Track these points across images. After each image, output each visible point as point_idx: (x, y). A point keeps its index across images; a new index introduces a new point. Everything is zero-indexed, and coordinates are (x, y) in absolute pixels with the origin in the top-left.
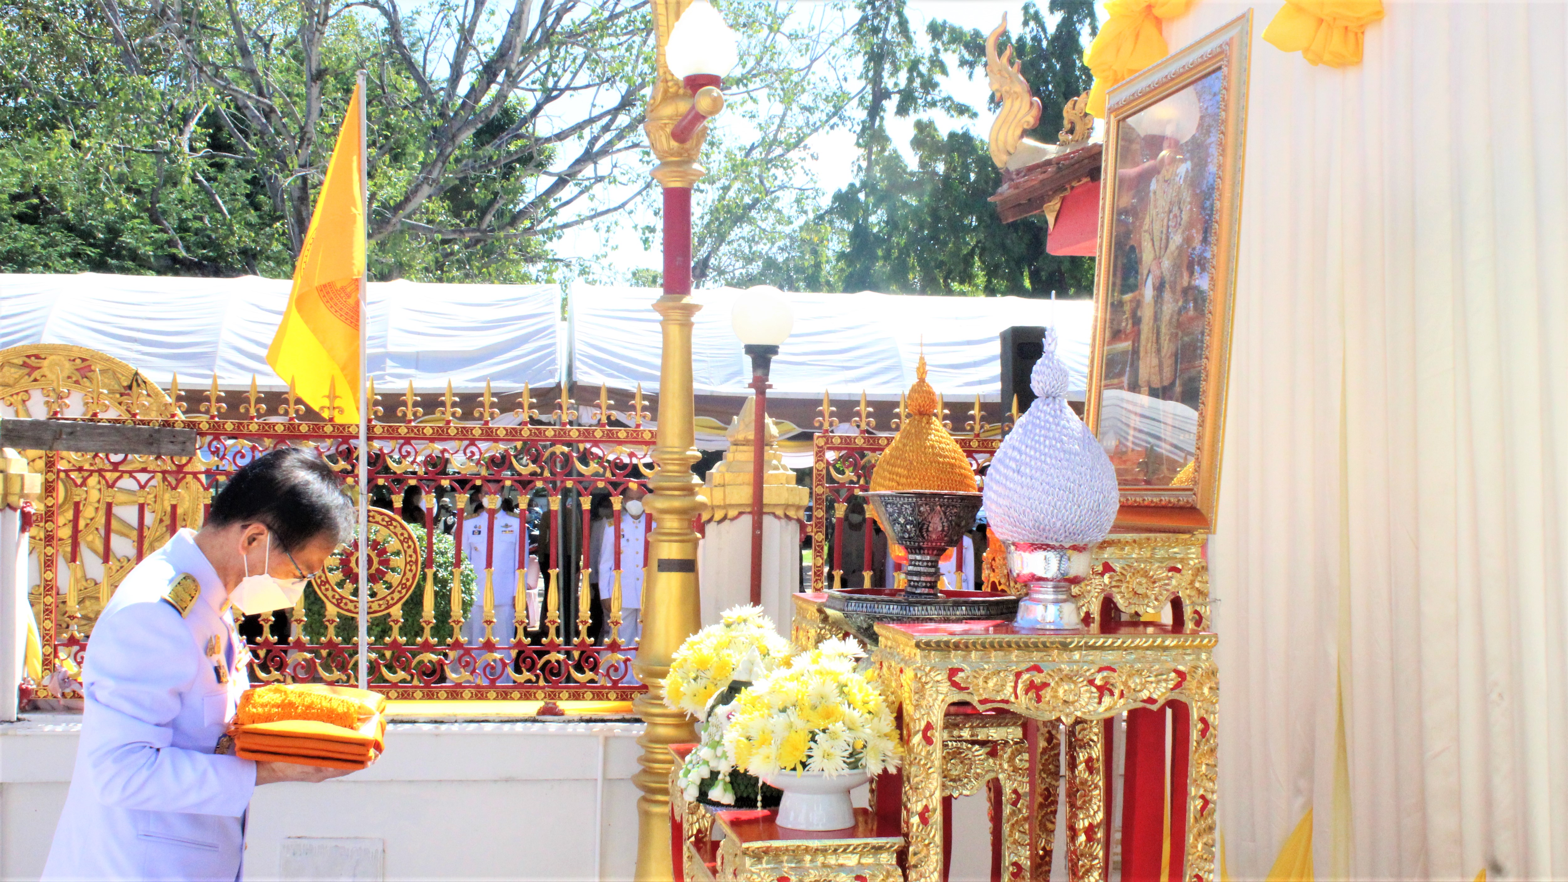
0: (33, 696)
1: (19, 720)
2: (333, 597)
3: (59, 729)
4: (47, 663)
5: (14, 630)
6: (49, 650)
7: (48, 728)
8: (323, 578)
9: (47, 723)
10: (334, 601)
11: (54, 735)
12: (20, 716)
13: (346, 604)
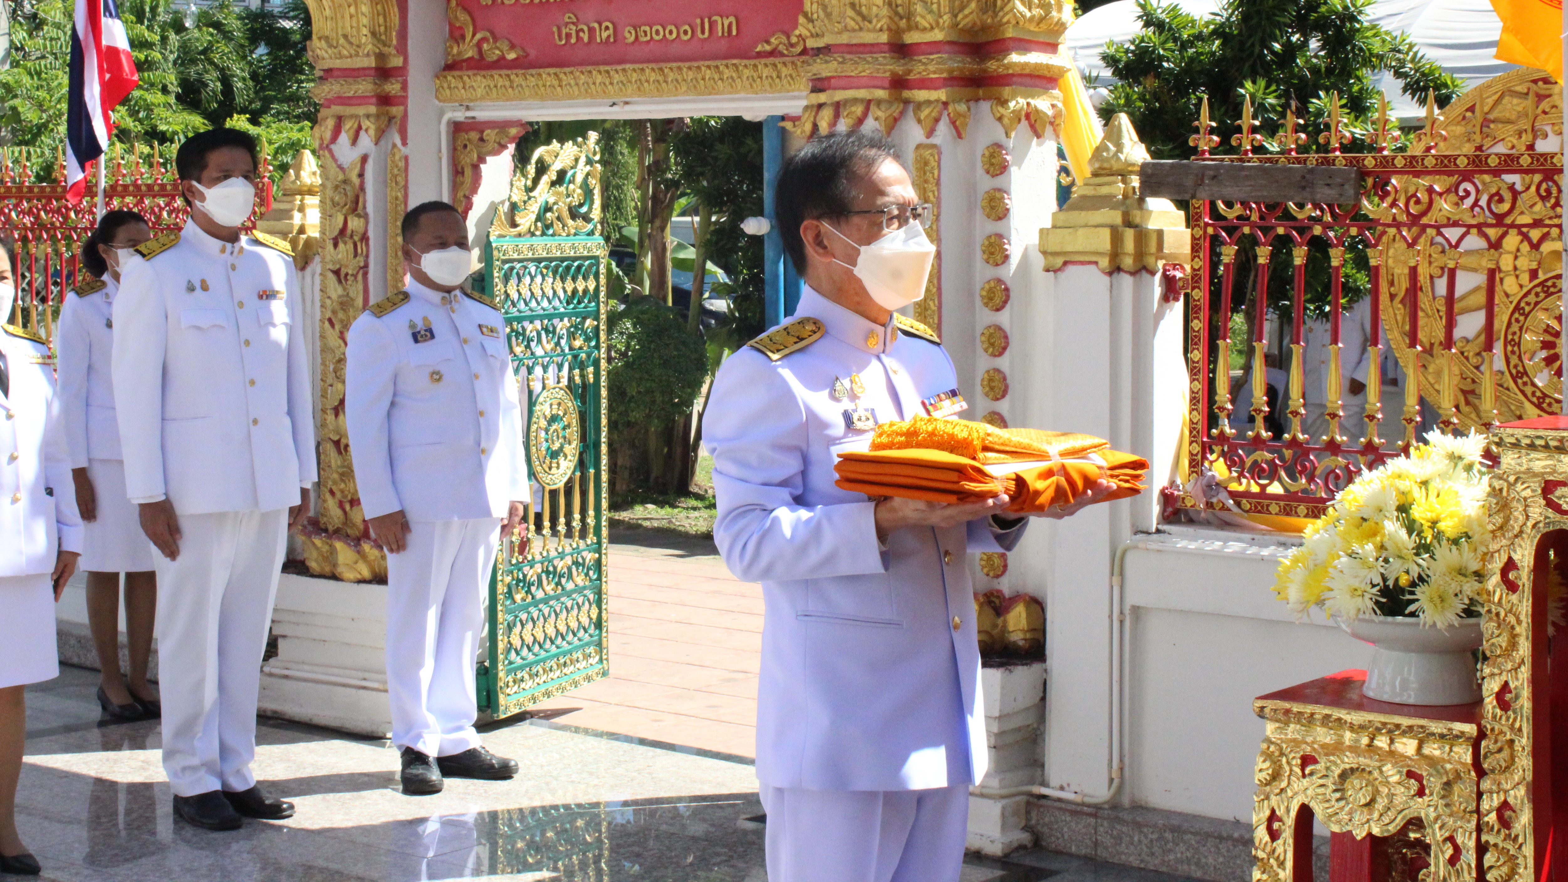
0: (1179, 504)
1: (1158, 531)
2: (1533, 394)
3: (1192, 546)
4: (1196, 465)
5: (1152, 422)
6: (1196, 448)
7: (1181, 544)
8: (1520, 369)
9: (1184, 537)
10: (1535, 400)
11: (1185, 553)
12: (1160, 527)
13: (1550, 405)
